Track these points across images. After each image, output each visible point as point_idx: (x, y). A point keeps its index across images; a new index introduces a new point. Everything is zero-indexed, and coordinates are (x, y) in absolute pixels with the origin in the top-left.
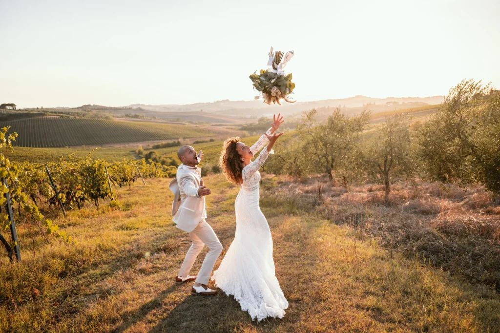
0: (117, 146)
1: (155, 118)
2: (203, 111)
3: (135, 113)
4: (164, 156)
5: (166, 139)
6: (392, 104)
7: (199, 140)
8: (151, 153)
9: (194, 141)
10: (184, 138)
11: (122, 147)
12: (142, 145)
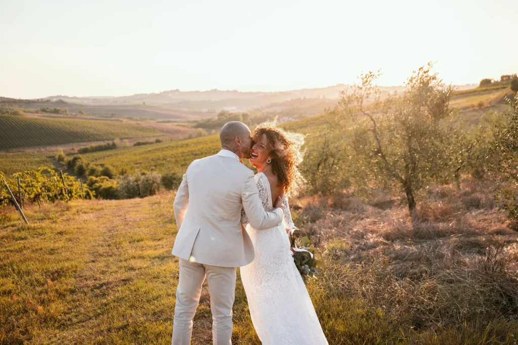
0: (29, 151)
1: (82, 113)
2: (146, 104)
3: (55, 107)
4: (94, 163)
5: (97, 140)
7: (141, 141)
8: (75, 159)
9: (135, 142)
10: (121, 139)
11: (35, 152)
12: (64, 148)
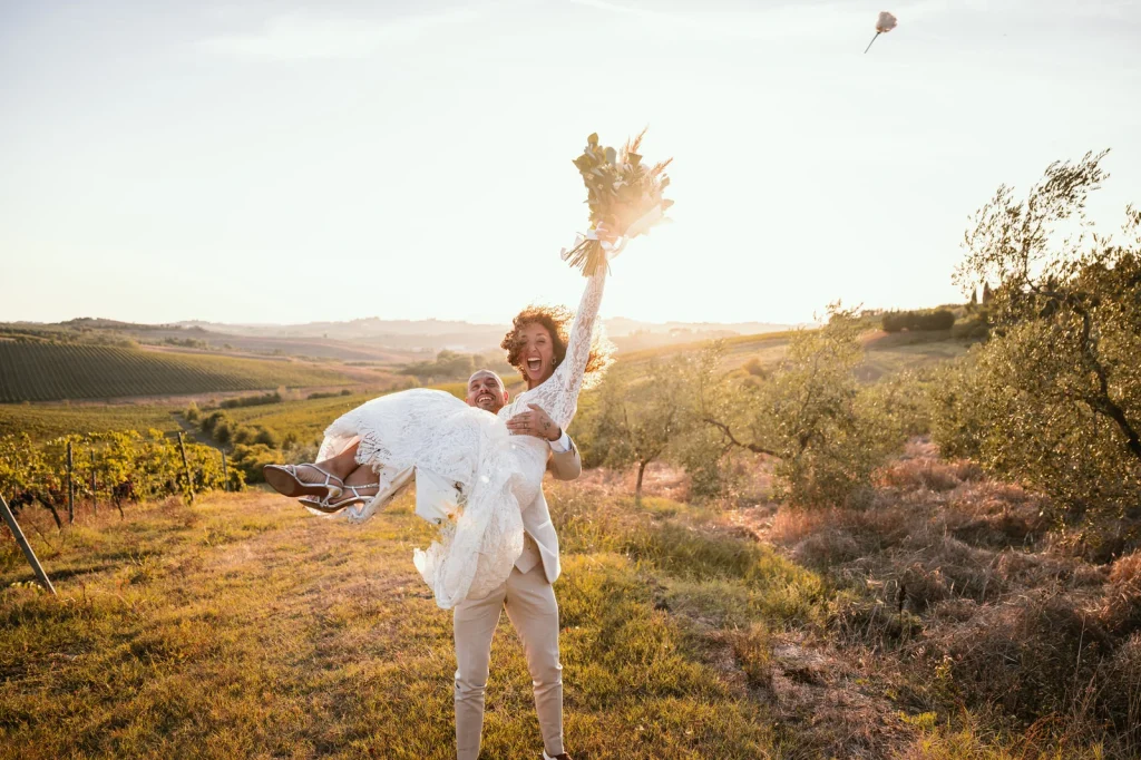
0: (143, 402)
1: (230, 348)
2: (329, 337)
3: (188, 337)
4: (244, 423)
5: (250, 389)
6: (678, 333)
7: (320, 392)
8: (216, 416)
9: (310, 394)
11: (153, 404)
12: (198, 400)
